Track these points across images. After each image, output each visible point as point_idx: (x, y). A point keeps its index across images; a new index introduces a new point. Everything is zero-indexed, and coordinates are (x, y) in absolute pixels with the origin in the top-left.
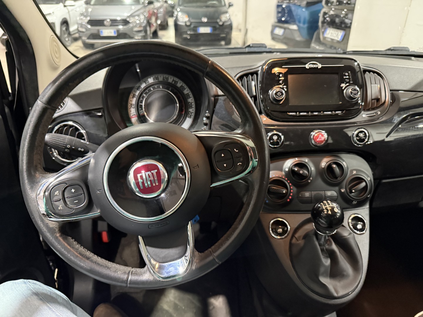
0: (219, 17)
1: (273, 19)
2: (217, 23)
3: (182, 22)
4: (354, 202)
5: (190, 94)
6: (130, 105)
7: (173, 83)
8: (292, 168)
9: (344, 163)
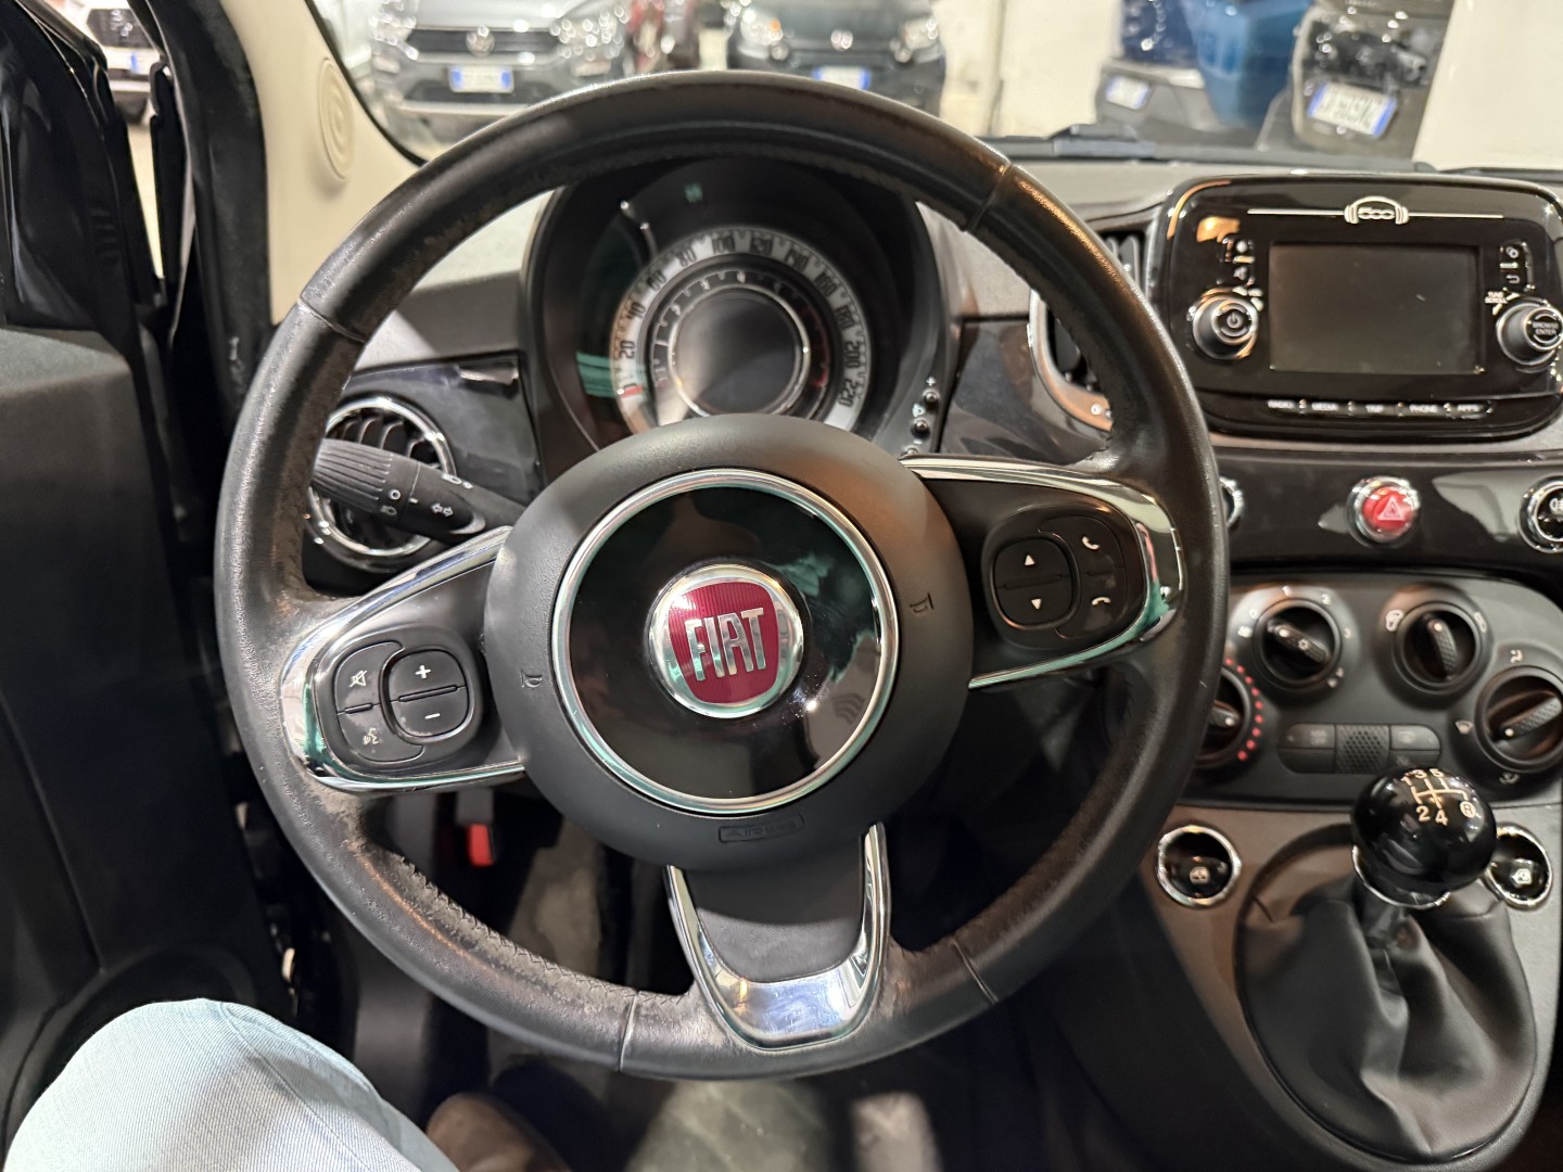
0: (897, 34)
1: (1104, 43)
2: (890, 54)
3: (758, 47)
4: (1507, 776)
5: (852, 308)
6: (617, 343)
7: (791, 261)
8: (1266, 627)
9: (1477, 616)
